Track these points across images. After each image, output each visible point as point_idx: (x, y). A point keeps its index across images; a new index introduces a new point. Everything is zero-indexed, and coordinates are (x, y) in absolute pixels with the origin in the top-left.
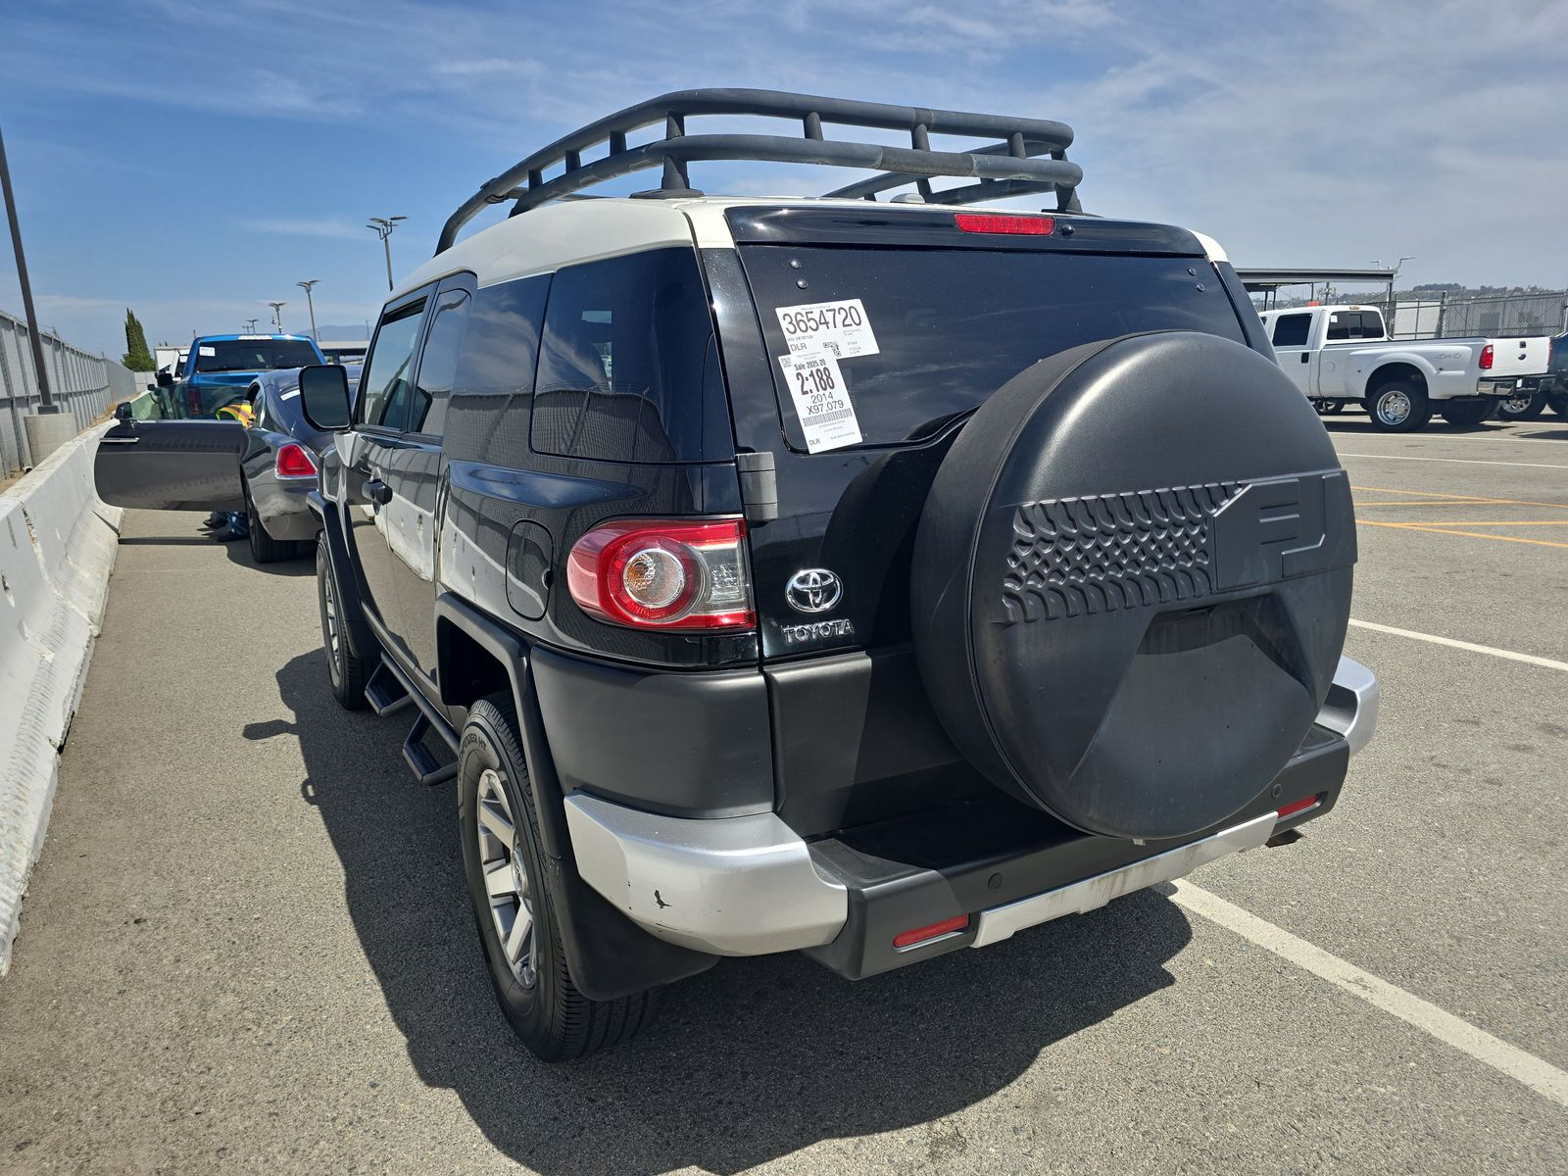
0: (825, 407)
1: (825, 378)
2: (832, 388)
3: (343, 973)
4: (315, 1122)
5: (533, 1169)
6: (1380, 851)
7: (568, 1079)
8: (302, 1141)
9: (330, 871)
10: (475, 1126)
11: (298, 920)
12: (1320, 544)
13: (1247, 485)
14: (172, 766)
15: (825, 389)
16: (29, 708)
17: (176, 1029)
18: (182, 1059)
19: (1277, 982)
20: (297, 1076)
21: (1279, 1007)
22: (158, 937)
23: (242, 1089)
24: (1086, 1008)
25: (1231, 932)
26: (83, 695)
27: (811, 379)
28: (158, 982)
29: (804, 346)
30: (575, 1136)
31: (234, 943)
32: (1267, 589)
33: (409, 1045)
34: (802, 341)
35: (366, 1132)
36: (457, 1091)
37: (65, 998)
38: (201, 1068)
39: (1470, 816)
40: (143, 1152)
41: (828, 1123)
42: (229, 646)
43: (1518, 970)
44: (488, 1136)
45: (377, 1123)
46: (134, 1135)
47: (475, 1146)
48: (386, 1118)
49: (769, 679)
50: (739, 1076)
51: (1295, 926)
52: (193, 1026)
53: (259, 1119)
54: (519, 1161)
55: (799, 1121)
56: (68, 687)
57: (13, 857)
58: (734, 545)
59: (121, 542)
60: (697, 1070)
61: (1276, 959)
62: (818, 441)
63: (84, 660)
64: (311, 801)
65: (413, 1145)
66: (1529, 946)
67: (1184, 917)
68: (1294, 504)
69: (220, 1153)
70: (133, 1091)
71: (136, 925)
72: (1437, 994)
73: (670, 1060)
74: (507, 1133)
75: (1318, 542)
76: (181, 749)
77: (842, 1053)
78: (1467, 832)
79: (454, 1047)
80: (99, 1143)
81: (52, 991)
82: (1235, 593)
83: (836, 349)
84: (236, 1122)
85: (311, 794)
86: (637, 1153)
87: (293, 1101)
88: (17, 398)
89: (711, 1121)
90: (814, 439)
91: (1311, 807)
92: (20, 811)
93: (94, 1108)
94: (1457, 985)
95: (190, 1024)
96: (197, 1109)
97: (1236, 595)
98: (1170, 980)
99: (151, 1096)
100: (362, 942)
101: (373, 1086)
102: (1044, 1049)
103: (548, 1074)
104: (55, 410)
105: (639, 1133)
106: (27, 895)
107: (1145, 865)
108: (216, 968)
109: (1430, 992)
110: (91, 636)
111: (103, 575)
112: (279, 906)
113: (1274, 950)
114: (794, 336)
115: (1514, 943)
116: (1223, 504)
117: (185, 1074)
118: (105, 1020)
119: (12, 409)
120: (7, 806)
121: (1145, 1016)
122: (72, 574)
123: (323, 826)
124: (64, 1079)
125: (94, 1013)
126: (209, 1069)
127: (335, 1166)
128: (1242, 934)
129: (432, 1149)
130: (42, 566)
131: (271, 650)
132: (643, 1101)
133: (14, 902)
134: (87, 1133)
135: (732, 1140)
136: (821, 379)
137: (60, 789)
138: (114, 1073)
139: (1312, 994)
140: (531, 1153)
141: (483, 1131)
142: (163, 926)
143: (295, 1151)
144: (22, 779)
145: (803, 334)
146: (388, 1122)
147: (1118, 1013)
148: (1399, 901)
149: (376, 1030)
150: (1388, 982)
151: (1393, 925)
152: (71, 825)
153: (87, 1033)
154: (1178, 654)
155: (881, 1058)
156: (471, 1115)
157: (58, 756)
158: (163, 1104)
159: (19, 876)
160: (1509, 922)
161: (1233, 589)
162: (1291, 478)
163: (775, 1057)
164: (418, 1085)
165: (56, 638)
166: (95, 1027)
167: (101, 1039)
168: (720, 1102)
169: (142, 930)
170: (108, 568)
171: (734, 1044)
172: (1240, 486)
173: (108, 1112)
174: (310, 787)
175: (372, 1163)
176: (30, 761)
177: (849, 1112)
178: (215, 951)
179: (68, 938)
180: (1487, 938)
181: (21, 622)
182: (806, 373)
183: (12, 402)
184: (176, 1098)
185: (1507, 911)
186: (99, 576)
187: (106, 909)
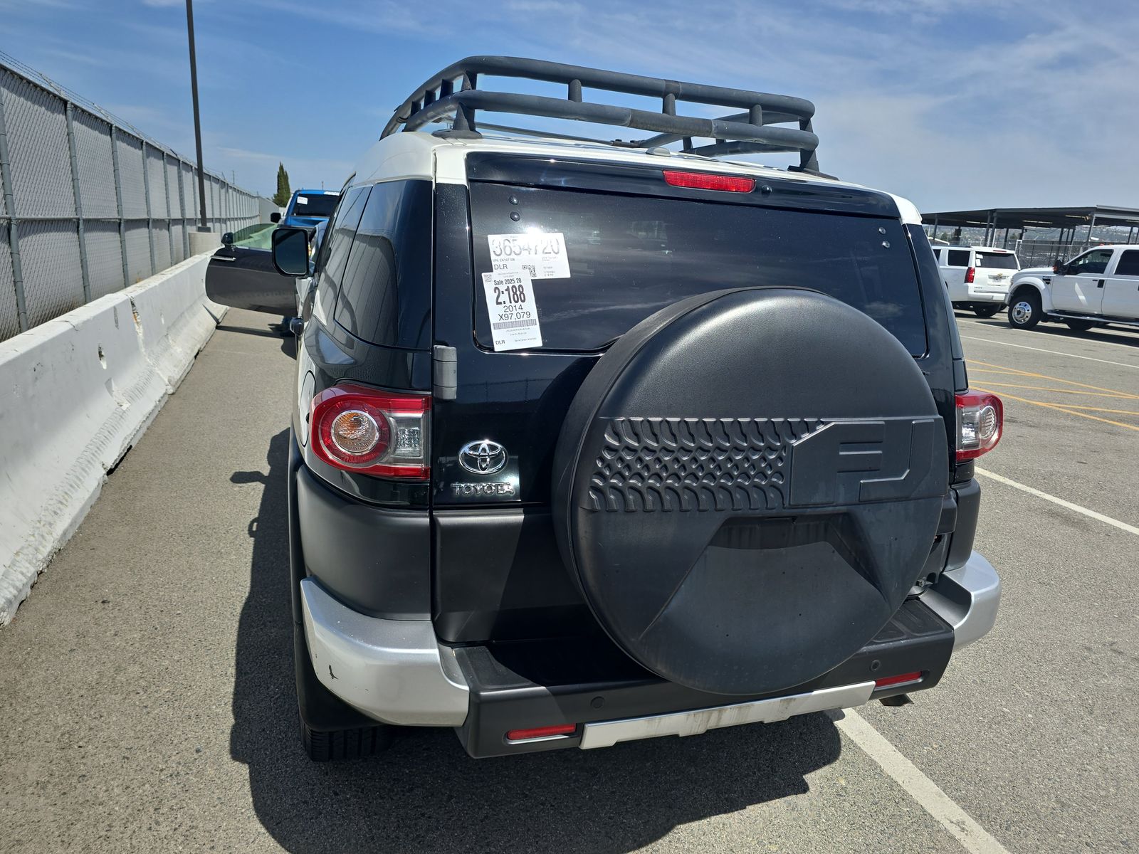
0: (514, 316)
1: (518, 293)
2: (523, 301)
3: (215, 665)
4: (149, 770)
5: (273, 837)
6: (1030, 716)
7: (327, 774)
8: (135, 781)
9: (240, 588)
10: (250, 796)
11: (204, 619)
12: (903, 478)
13: (829, 422)
14: (175, 494)
15: (517, 302)
16: (95, 440)
17: (94, 684)
18: (87, 706)
19: (891, 809)
20: (153, 733)
21: (883, 832)
22: (111, 615)
23: (115, 736)
24: (726, 799)
25: (872, 760)
26: (144, 435)
27: (506, 293)
28: (97, 647)
29: (505, 266)
30: (312, 818)
31: (156, 629)
32: (843, 509)
33: (234, 726)
34: (505, 262)
35: (178, 784)
36: (250, 767)
37: (36, 647)
38: (97, 715)
39: (1123, 700)
40: (34, 767)
41: (492, 848)
42: (252, 413)
43: (1103, 842)
44: (255, 805)
45: (188, 779)
46: (35, 754)
47: (243, 810)
48: (195, 777)
49: (433, 521)
50: (445, 798)
51: (928, 767)
52: (105, 684)
53: (115, 759)
54: (267, 829)
55: (472, 842)
56: (133, 428)
57: (41, 543)
58: (419, 415)
59: (218, 328)
60: (418, 787)
61: (899, 791)
62: (503, 342)
63: (153, 410)
64: (251, 533)
65: (204, 800)
66: (1124, 823)
67: (839, 740)
68: (880, 442)
69: (81, 779)
70: (48, 722)
71: (102, 604)
72: (1022, 848)
73: (403, 775)
74: (269, 805)
75: (901, 476)
76: (186, 483)
77: (526, 796)
78: (1113, 714)
79: (263, 733)
80: (12, 754)
81: (31, 641)
82: (809, 510)
83: (533, 271)
84: (102, 759)
85: (254, 529)
86: (348, 841)
87: (142, 751)
88: (187, 219)
89: (410, 828)
90: (501, 340)
91: (914, 682)
92: (59, 512)
93: (20, 729)
94: (1043, 843)
95: (103, 681)
96: (81, 743)
97: (809, 511)
98: (804, 788)
99: (57, 728)
100: (237, 645)
101: (198, 751)
102: (679, 827)
103: (315, 767)
104: (208, 230)
105: (357, 826)
106: (46, 571)
107: (740, 708)
108: (137, 645)
109: (1017, 845)
110: (165, 394)
111: (192, 351)
112: (196, 607)
113: (900, 783)
114: (498, 258)
115: (1111, 818)
116: (802, 436)
117: (85, 717)
118: (54, 668)
119: (183, 226)
120: (50, 507)
121: (771, 815)
122: (167, 348)
123: (251, 554)
124: (11, 705)
125: (49, 661)
126: (101, 717)
127: (147, 804)
128: (881, 764)
129: (214, 807)
130: (141, 342)
131: (277, 419)
132: (370, 803)
133: (29, 575)
134: (8, 746)
135: (419, 846)
136: (515, 293)
137: (99, 499)
138: (42, 707)
139: (915, 826)
140: (277, 824)
141: (253, 801)
142: (118, 608)
143: (127, 787)
144: (69, 490)
145: (508, 257)
146: (195, 780)
147: (750, 808)
148: (1026, 762)
149: (218, 710)
150: (984, 829)
151: (1011, 781)
152: (95, 526)
153: (39, 675)
154: (759, 550)
155: (553, 806)
156: (251, 787)
157: (106, 476)
158: (62, 735)
159: (40, 557)
160: (1115, 799)
161: (806, 506)
162: (879, 420)
163: (477, 788)
164: (227, 757)
165: (135, 394)
166: (45, 672)
167: (45, 681)
168: (423, 815)
169: (104, 609)
170: (198, 346)
171: (453, 772)
172: (823, 423)
173: (26, 733)
174: (255, 524)
175: (172, 809)
176: (81, 477)
177: (511, 843)
178: (142, 632)
179: (57, 606)
180: (1089, 808)
181: (110, 380)
182: (502, 288)
183: (184, 222)
184: (71, 733)
185: (1117, 789)
186: (189, 352)
187: (89, 590)
